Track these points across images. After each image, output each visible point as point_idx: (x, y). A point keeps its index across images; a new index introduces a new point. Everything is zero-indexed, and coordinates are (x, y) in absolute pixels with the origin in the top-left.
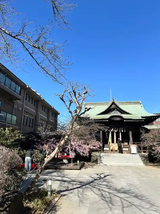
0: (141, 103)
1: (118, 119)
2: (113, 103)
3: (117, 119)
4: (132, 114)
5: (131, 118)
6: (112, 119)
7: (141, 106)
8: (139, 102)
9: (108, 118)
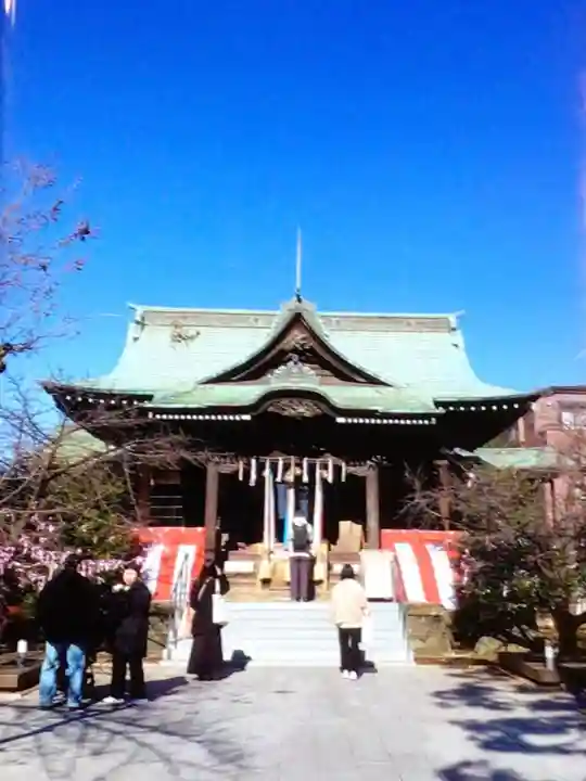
0: (453, 325)
1: (304, 410)
2: (297, 320)
3: (301, 410)
4: (391, 386)
5: (372, 408)
6: (271, 409)
7: (454, 343)
8: (447, 319)
9: (247, 404)
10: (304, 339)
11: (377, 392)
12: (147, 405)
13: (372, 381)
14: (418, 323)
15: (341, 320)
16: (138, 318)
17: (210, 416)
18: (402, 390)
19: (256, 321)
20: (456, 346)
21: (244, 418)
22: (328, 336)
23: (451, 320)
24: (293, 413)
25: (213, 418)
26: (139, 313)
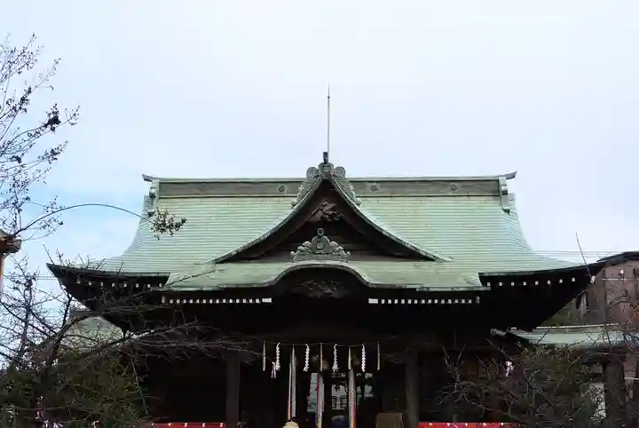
2: (324, 188)
4: (432, 260)
5: (408, 287)
6: (294, 290)
7: (505, 208)
8: (498, 181)
9: (267, 285)
10: (333, 209)
11: (417, 267)
12: (161, 288)
13: (412, 255)
14: (464, 186)
15: (378, 185)
16: (153, 191)
17: (228, 300)
18: (446, 265)
19: (282, 190)
20: (507, 211)
21: (265, 300)
22: (358, 205)
23: (501, 182)
24: (319, 294)
25: (231, 301)
26: (155, 185)
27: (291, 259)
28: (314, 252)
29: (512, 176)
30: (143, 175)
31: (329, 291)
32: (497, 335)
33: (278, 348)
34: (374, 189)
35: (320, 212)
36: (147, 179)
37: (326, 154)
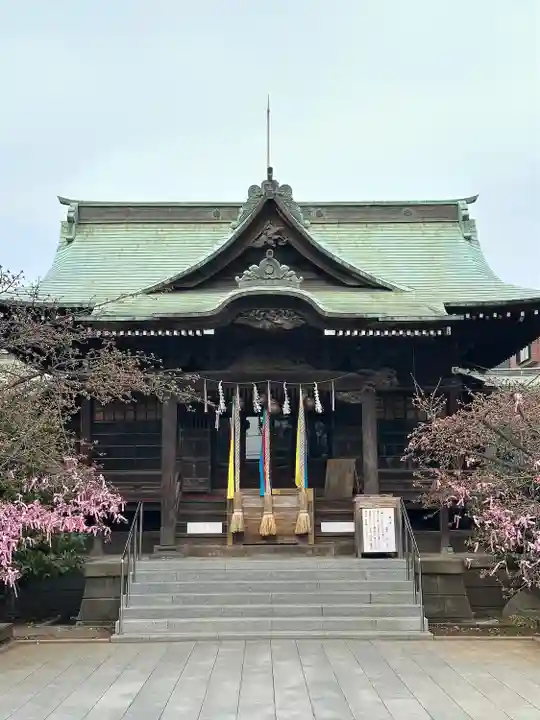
2: (269, 208)
4: (390, 290)
5: (370, 316)
6: (240, 320)
7: (466, 234)
8: (457, 205)
9: (209, 314)
10: (278, 233)
11: (373, 297)
12: (86, 318)
13: (367, 284)
14: (419, 212)
15: (323, 211)
16: (72, 215)
17: (164, 331)
18: (405, 295)
19: (217, 215)
20: (468, 239)
21: (206, 332)
22: (307, 228)
23: (461, 206)
24: (268, 325)
25: (168, 333)
26: (73, 209)
27: (236, 285)
28: (261, 277)
29: (473, 200)
30: (60, 198)
31: (279, 321)
32: (460, 374)
33: (220, 387)
34: (319, 215)
35: (263, 236)
36: (64, 202)
37: (270, 170)
